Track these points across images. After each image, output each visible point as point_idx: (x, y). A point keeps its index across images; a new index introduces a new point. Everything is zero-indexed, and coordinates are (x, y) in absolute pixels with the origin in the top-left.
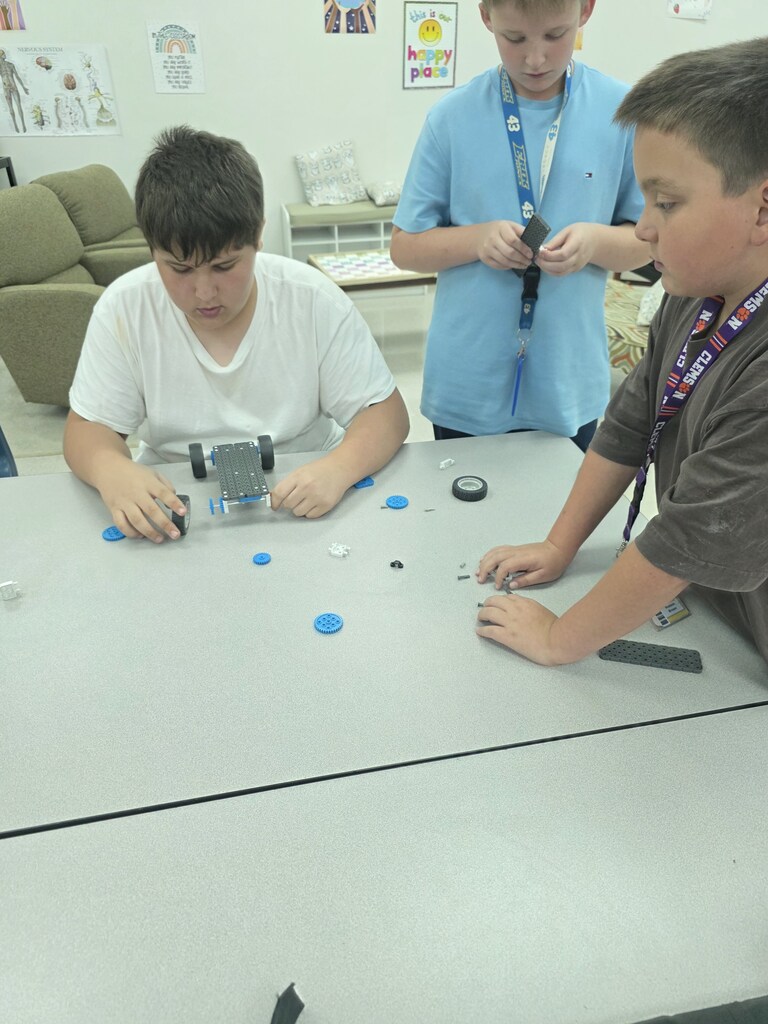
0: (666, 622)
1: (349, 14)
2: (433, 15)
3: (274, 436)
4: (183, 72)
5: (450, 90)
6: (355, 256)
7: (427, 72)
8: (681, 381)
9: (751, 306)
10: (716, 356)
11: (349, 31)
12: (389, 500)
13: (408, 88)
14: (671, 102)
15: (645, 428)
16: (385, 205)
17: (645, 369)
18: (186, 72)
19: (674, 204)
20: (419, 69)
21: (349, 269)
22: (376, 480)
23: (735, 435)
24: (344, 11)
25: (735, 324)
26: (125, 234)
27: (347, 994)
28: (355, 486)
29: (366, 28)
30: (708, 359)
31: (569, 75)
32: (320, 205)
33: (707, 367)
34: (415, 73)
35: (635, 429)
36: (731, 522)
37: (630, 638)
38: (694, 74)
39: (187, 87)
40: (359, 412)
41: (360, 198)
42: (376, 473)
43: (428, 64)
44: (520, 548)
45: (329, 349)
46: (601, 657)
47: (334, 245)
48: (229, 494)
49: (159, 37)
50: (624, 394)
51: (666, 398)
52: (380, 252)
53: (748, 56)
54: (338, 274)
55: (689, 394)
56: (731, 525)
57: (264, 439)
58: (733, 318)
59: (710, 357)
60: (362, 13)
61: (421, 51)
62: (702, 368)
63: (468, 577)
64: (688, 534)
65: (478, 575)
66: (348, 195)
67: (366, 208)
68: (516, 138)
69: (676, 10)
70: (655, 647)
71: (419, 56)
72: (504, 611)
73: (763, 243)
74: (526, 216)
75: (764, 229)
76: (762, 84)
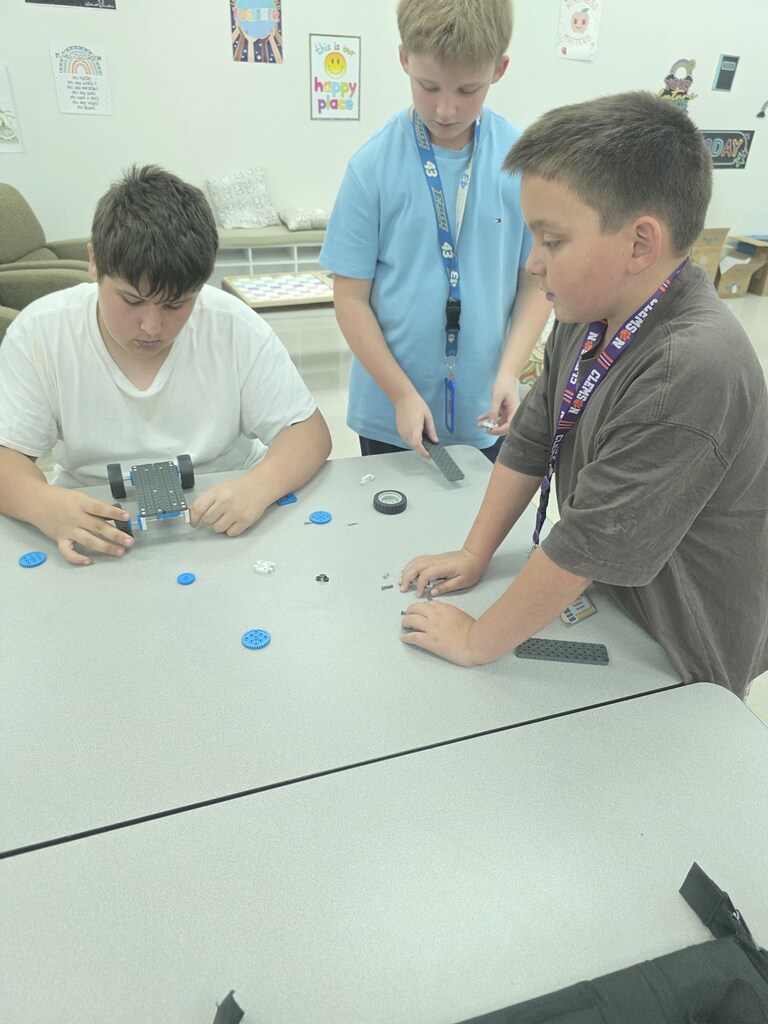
0: (574, 619)
1: (256, 44)
2: (337, 48)
3: (194, 457)
4: (89, 94)
5: (356, 122)
6: (270, 278)
7: (334, 104)
8: (575, 397)
9: (632, 328)
10: (604, 374)
11: (256, 60)
12: (312, 516)
13: (316, 119)
14: (552, 152)
15: (546, 439)
16: (298, 230)
17: (543, 385)
18: (92, 93)
19: (559, 242)
20: (326, 100)
21: (264, 291)
22: (298, 496)
23: (623, 446)
24: (251, 40)
25: (619, 344)
26: (31, 255)
27: (286, 997)
29: (273, 57)
30: (598, 377)
31: (478, 123)
32: (234, 228)
33: (597, 385)
34: (322, 104)
35: (538, 442)
36: (625, 524)
37: (542, 635)
38: (570, 126)
39: (93, 108)
40: (281, 431)
41: (272, 223)
42: (299, 489)
43: (334, 96)
44: (439, 557)
45: (250, 372)
46: (517, 656)
47: (248, 267)
48: (146, 511)
49: (63, 57)
50: (526, 410)
51: (563, 413)
52: (294, 275)
53: (617, 109)
54: (253, 296)
55: (582, 409)
56: (625, 527)
57: (184, 459)
58: (617, 339)
59: (599, 375)
60: (269, 42)
61: (328, 83)
62: (593, 385)
63: (392, 587)
64: (588, 537)
65: (400, 585)
66: (261, 219)
67: (279, 232)
68: (435, 183)
69: (564, 52)
70: (565, 643)
71: (327, 87)
72: (426, 617)
73: (639, 273)
74: (446, 256)
75: (640, 260)
76: (629, 134)
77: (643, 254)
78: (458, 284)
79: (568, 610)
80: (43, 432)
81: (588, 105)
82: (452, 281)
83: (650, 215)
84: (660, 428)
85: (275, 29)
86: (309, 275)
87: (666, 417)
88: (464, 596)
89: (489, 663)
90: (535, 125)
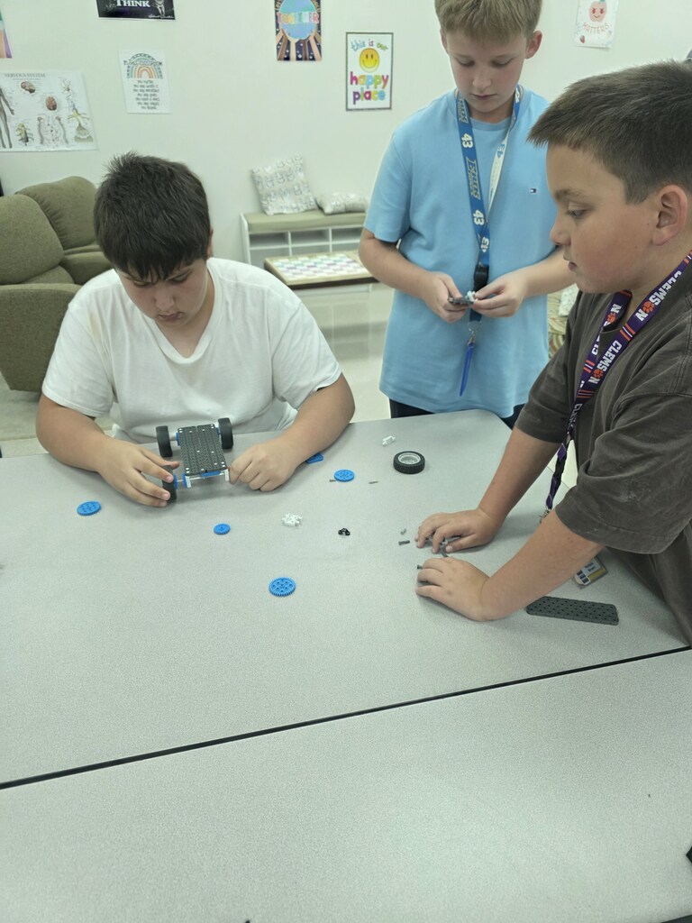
0: (587, 580)
1: (298, 44)
2: (371, 44)
3: (233, 418)
4: (151, 95)
5: (388, 111)
6: (306, 258)
7: (367, 96)
8: (595, 368)
9: (655, 300)
10: (625, 345)
11: (298, 59)
12: (337, 474)
13: (351, 110)
14: (578, 122)
15: (564, 409)
16: (333, 214)
17: (564, 356)
18: (154, 95)
19: (584, 211)
20: (360, 92)
21: (301, 270)
22: (325, 456)
23: (641, 417)
24: (293, 41)
25: (641, 316)
28: (307, 462)
29: (313, 56)
30: (619, 348)
31: (517, 100)
32: (275, 214)
33: (618, 355)
34: (357, 96)
35: (555, 410)
36: (639, 492)
38: (597, 95)
39: (155, 108)
40: (309, 396)
41: (310, 207)
43: (368, 88)
44: (454, 515)
45: (280, 341)
46: (528, 613)
47: (288, 249)
48: (190, 470)
49: (130, 64)
50: (546, 379)
51: (583, 382)
52: (329, 255)
54: (290, 276)
55: (602, 379)
56: (639, 496)
57: (224, 421)
58: (640, 310)
59: (620, 346)
60: (309, 43)
61: (362, 77)
62: (614, 356)
63: (408, 542)
64: (601, 504)
65: (417, 541)
66: (300, 205)
67: (316, 216)
68: (470, 154)
69: (583, 40)
70: (576, 602)
71: (361, 81)
72: (441, 572)
73: (663, 243)
74: (477, 223)
75: (664, 231)
76: (656, 103)
77: (669, 224)
78: (488, 250)
79: (581, 572)
80: (100, 394)
81: (615, 75)
82: (482, 246)
83: (676, 184)
84: (678, 399)
85: (315, 30)
86: (342, 255)
87: (685, 388)
88: (477, 553)
89: (500, 619)
90: (563, 96)
